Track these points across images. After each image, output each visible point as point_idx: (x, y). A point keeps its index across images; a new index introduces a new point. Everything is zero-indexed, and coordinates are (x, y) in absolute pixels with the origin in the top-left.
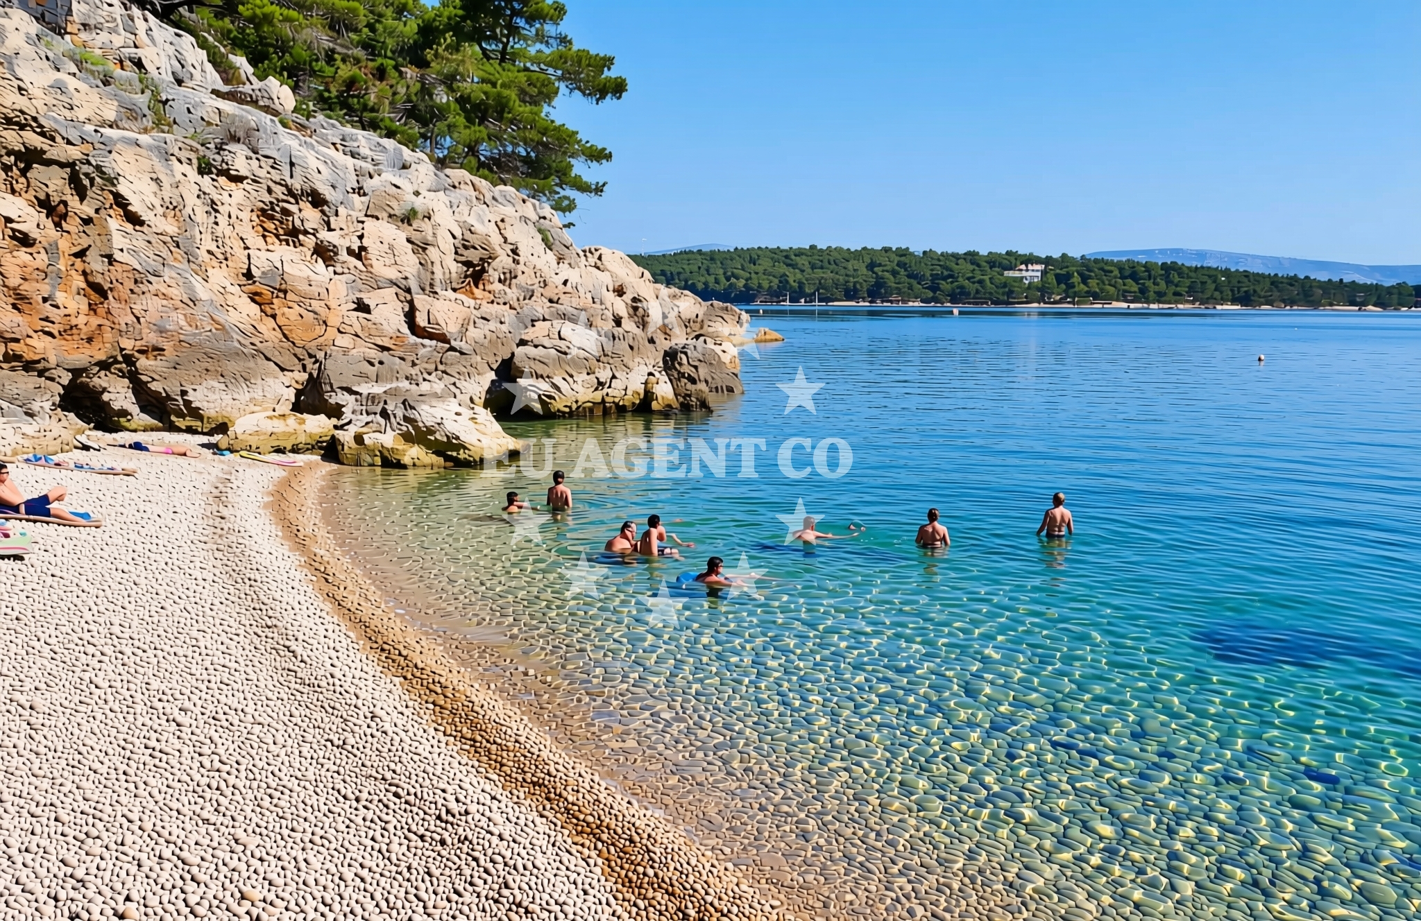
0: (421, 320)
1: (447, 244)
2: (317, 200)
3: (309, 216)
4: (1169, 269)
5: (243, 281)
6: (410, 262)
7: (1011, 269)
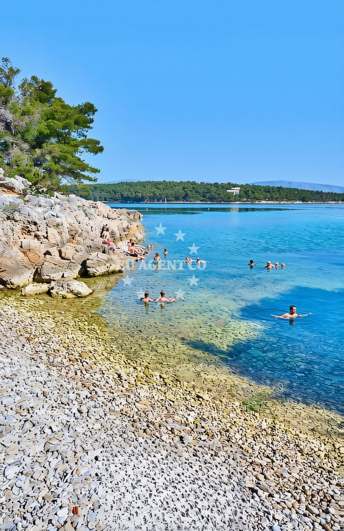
0: (63, 255)
1: (66, 230)
2: (35, 224)
3: (33, 227)
4: (280, 189)
5: (20, 248)
6: (58, 238)
7: (228, 189)
